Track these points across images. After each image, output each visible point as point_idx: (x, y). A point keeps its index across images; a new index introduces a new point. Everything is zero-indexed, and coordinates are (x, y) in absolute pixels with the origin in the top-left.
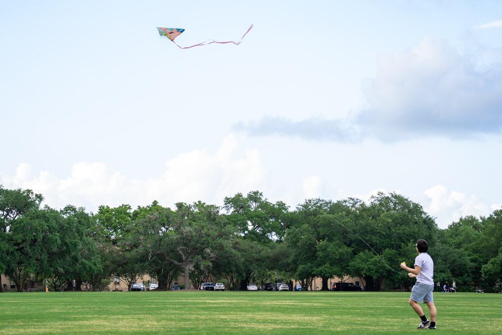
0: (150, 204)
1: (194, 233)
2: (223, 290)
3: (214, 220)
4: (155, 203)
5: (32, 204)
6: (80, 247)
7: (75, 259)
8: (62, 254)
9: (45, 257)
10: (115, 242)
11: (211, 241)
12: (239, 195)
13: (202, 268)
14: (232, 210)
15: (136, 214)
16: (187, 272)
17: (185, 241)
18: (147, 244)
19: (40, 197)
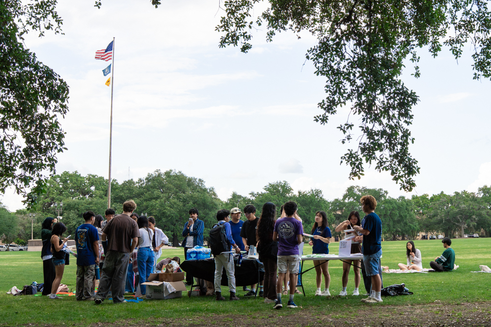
0: (440, 193)
1: (467, 208)
2: (478, 237)
3: (476, 200)
4: (442, 192)
5: (383, 195)
6: (408, 217)
7: (406, 224)
8: (399, 222)
9: (391, 223)
10: (423, 214)
11: (475, 212)
12: (486, 186)
13: (471, 226)
14: (482, 194)
15: (432, 199)
16: (463, 229)
17: (462, 212)
18: (441, 215)
19: (386, 192)
